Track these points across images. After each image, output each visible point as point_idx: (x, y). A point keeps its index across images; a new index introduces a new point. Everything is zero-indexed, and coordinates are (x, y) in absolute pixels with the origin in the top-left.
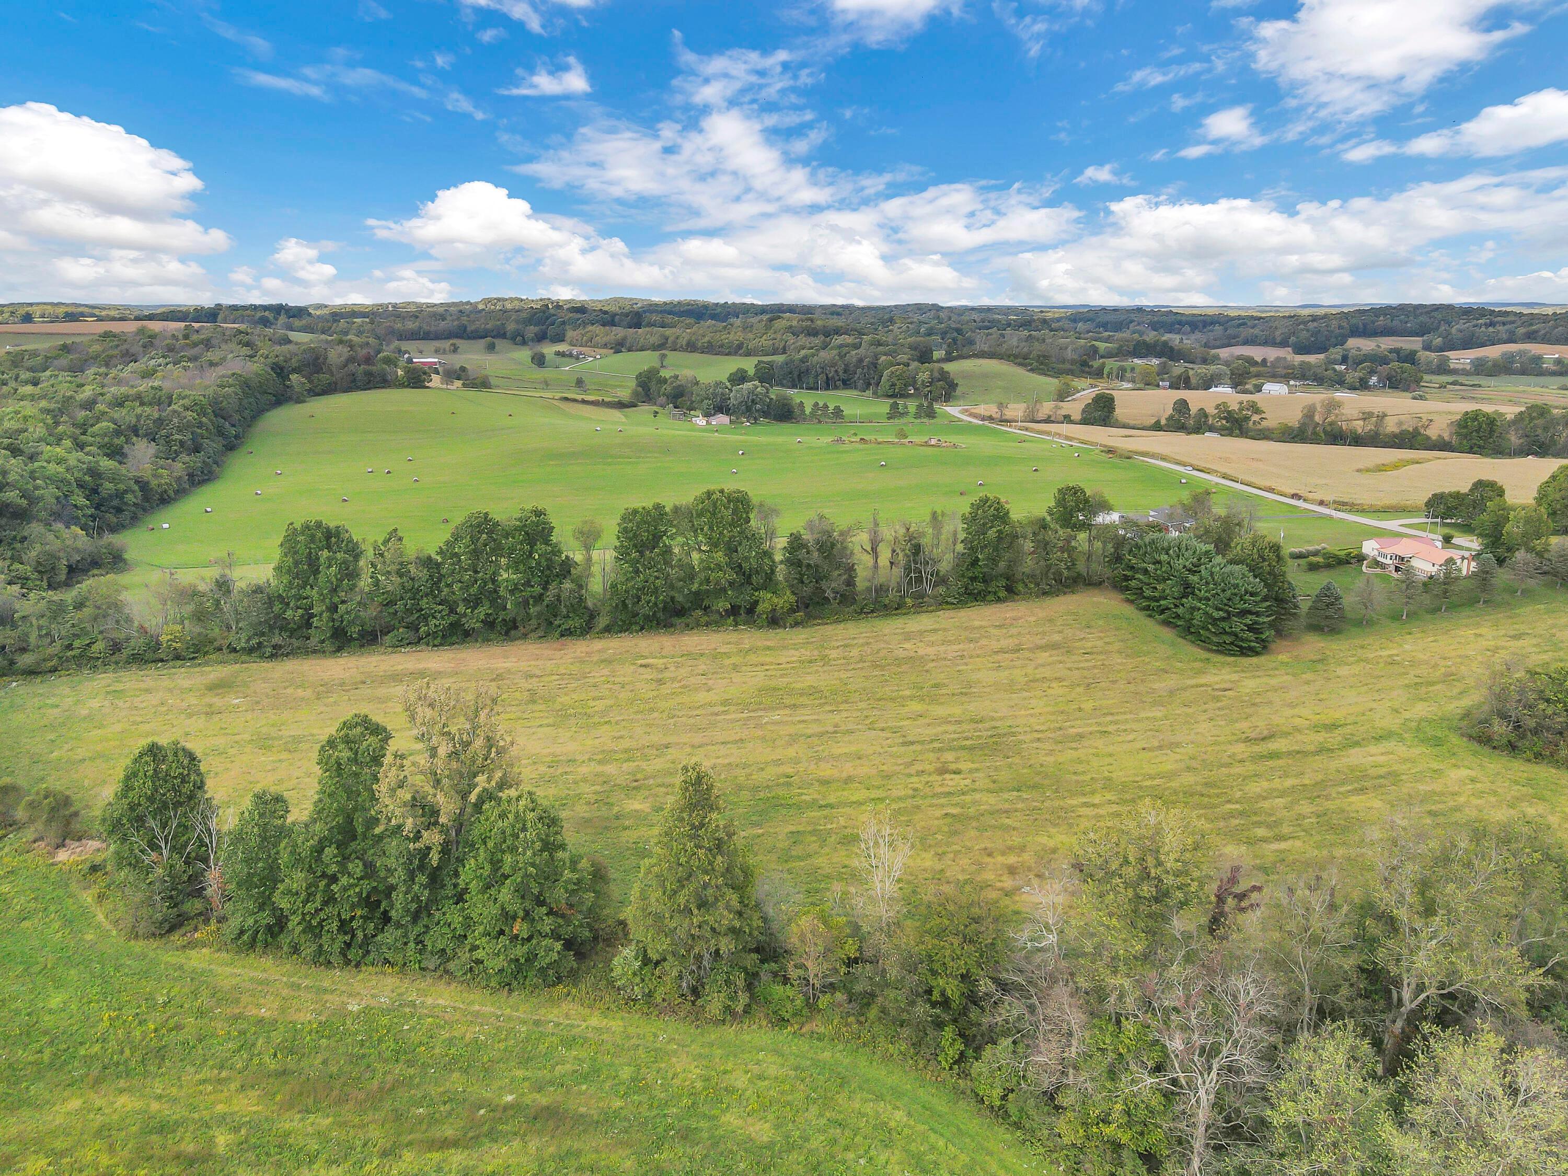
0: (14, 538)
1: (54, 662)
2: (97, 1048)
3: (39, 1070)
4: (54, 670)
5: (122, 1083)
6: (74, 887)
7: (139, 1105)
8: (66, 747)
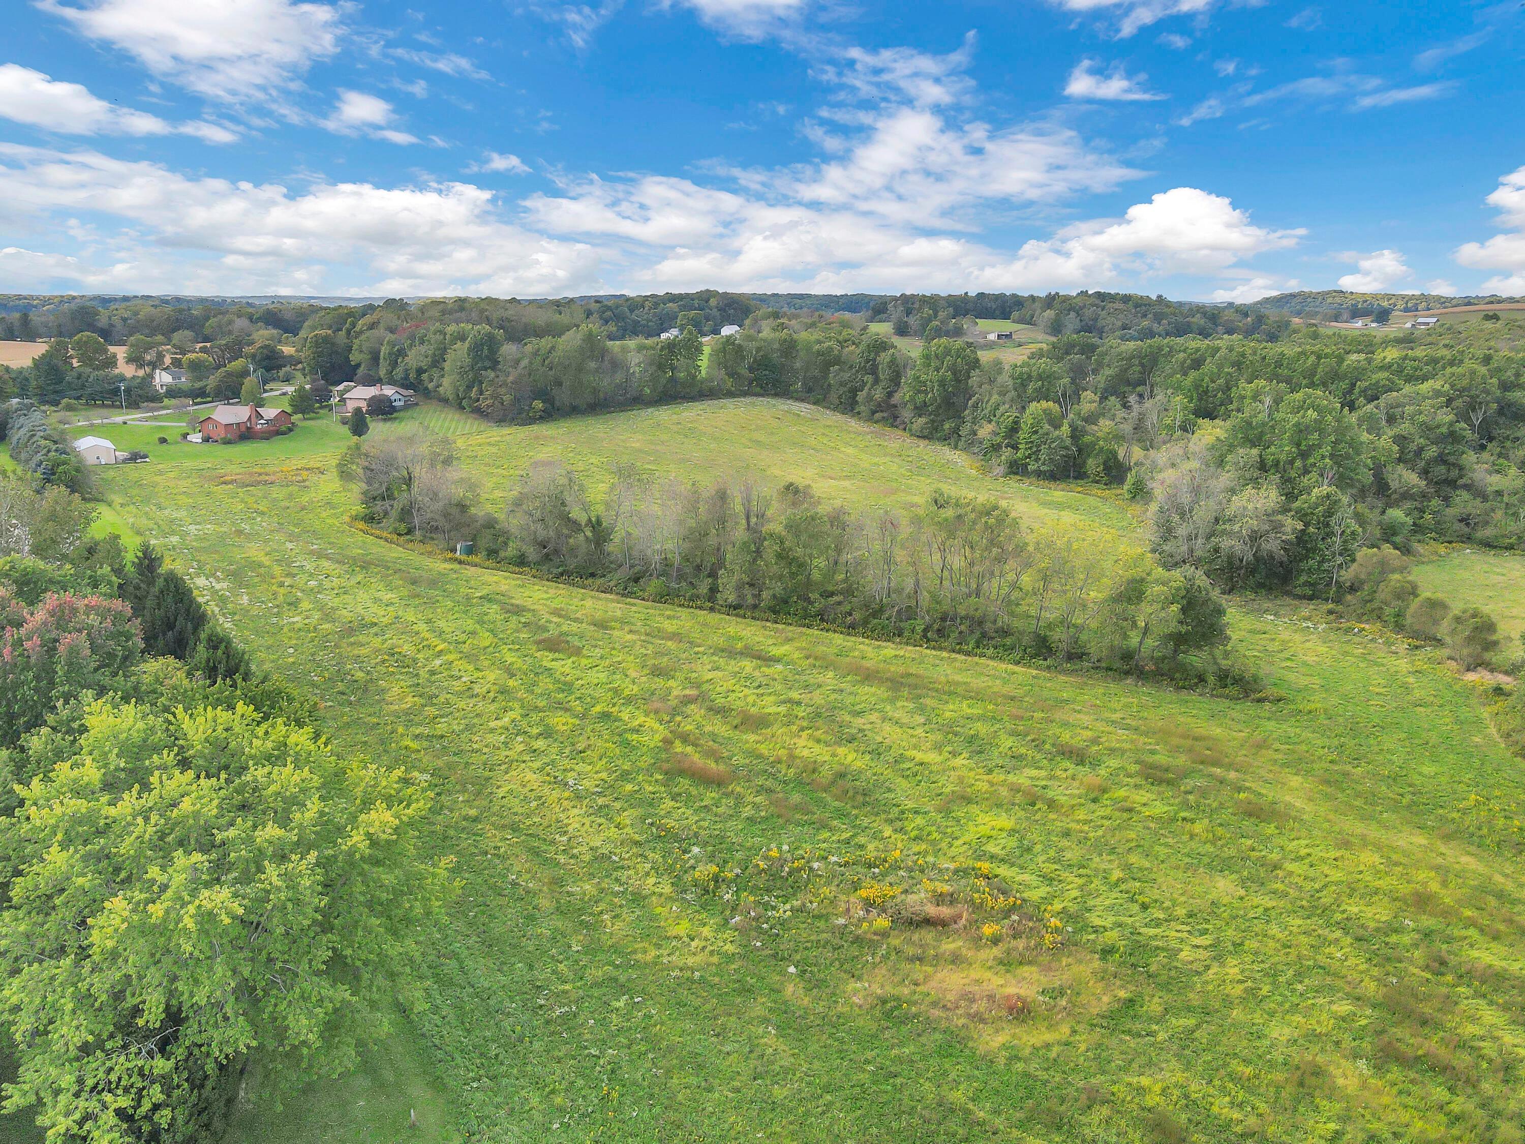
0: (1507, 438)
1: (1513, 540)
2: (1455, 815)
3: (1396, 806)
4: (1510, 547)
5: (1472, 849)
6: (1474, 701)
7: (1481, 868)
8: (1503, 604)
